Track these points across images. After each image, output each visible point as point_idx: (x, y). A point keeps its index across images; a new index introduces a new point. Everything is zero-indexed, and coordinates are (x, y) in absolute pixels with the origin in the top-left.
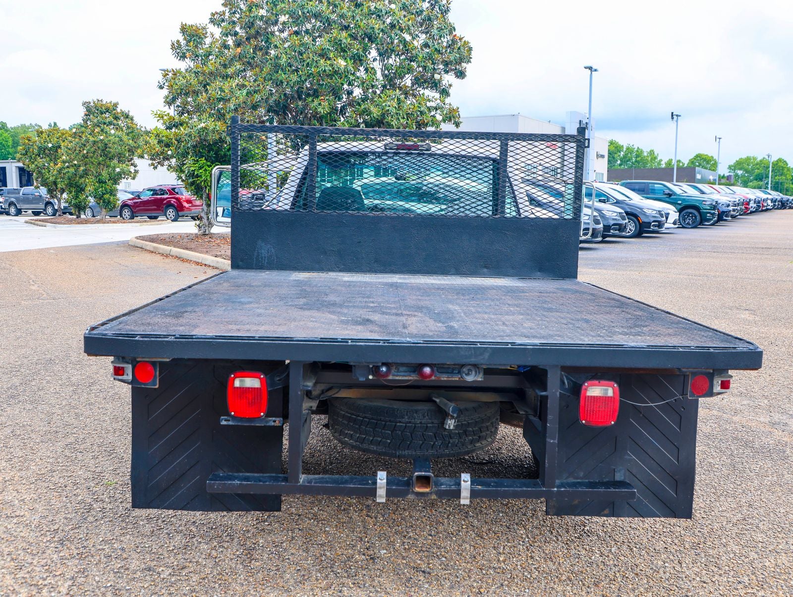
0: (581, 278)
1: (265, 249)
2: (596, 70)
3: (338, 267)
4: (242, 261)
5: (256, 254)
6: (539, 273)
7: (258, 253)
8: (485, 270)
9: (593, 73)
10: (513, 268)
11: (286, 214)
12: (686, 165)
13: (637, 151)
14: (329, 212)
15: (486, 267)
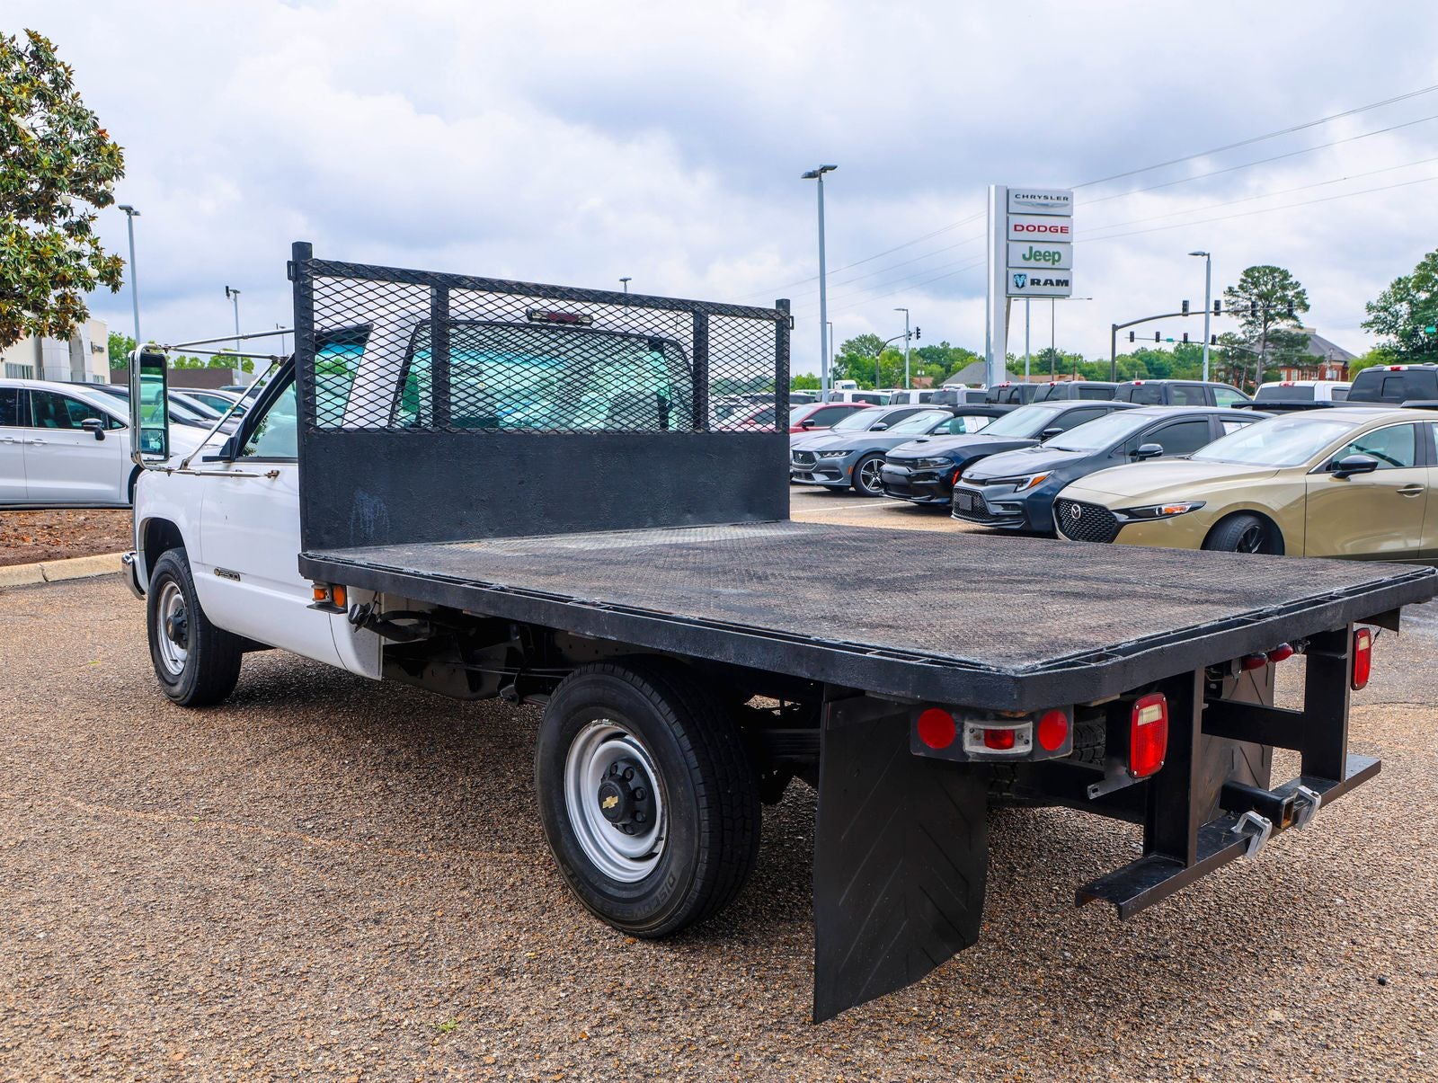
0: (792, 519)
1: (369, 506)
2: (136, 214)
3: (491, 530)
4: (328, 533)
5: (353, 517)
6: (749, 515)
7: (357, 514)
8: (689, 516)
9: (132, 217)
10: (721, 510)
11: (405, 436)
12: (206, 366)
13: (128, 343)
14: (474, 429)
15: (689, 512)
